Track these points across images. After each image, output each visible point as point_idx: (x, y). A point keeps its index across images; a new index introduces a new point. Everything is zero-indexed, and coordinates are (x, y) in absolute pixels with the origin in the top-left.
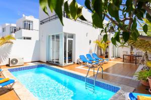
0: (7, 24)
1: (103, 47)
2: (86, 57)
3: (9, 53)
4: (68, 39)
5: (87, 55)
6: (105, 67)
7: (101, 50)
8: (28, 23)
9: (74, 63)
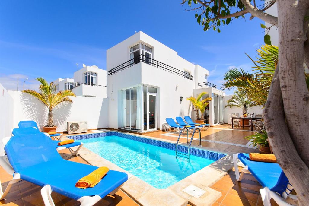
0: (60, 80)
1: (201, 107)
2: (176, 121)
3: (68, 115)
4: (148, 94)
5: (177, 118)
6: (204, 134)
7: (197, 111)
8: (91, 76)
9: (158, 129)
